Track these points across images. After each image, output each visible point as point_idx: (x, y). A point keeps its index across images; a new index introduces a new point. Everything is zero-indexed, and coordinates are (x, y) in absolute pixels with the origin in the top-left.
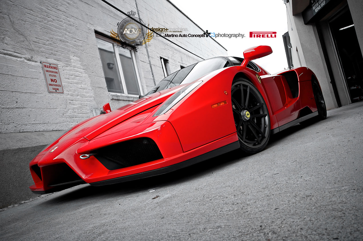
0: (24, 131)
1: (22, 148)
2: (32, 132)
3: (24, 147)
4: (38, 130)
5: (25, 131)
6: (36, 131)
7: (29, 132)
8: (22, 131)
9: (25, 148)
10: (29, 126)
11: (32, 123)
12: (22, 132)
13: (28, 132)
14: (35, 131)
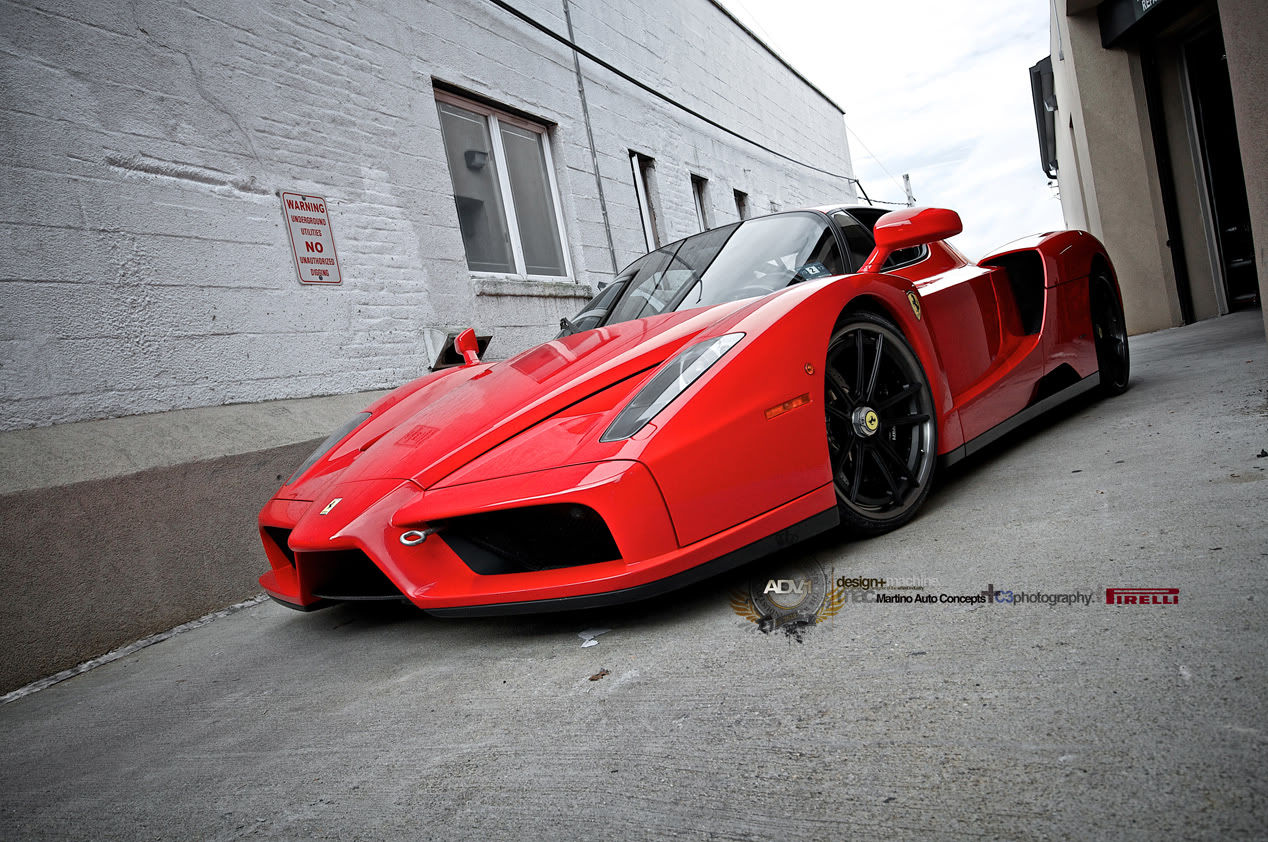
0: (233, 401)
1: (233, 457)
2: (257, 402)
3: (237, 453)
4: (271, 397)
5: (237, 400)
6: (267, 400)
7: (249, 403)
8: (231, 401)
9: (241, 457)
10: (248, 387)
11: (257, 376)
12: (231, 404)
13: (245, 403)
14: (265, 401)
